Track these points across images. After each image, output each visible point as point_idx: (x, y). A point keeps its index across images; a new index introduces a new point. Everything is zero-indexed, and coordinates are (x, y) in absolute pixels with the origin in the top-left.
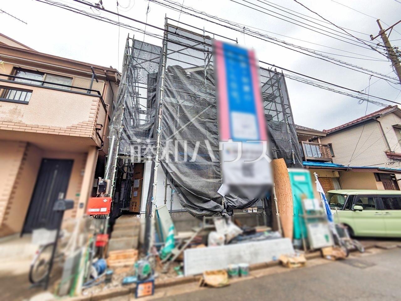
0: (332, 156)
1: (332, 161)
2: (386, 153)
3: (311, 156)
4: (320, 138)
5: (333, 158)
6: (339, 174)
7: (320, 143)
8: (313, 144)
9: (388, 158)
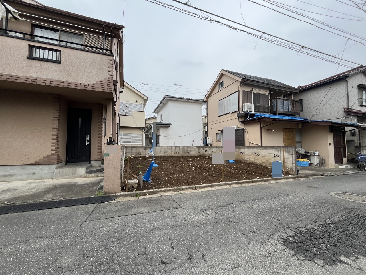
0: (300, 111)
1: (299, 115)
2: (344, 109)
3: (282, 110)
4: (294, 95)
5: (301, 113)
6: (302, 126)
7: (292, 99)
8: (286, 100)
9: (345, 114)
